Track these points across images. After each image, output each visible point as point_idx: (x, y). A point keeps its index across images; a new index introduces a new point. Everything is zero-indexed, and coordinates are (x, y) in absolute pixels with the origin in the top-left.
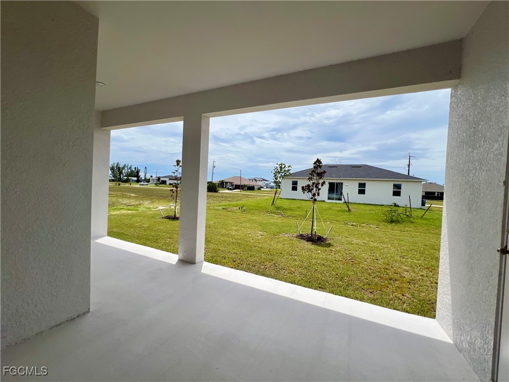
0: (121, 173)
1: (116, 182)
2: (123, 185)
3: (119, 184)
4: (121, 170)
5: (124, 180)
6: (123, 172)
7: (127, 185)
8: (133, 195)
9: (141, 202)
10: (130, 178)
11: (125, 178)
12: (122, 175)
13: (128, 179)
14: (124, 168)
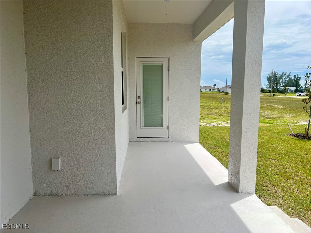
0: (278, 83)
1: (270, 93)
2: (278, 96)
3: (274, 95)
4: (278, 79)
5: (280, 90)
6: (281, 81)
7: (282, 96)
8: (280, 107)
9: (284, 114)
10: (287, 88)
11: (282, 88)
12: (279, 85)
13: (285, 89)
14: (281, 77)
